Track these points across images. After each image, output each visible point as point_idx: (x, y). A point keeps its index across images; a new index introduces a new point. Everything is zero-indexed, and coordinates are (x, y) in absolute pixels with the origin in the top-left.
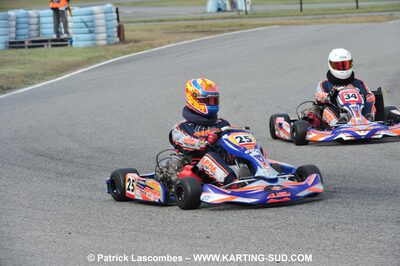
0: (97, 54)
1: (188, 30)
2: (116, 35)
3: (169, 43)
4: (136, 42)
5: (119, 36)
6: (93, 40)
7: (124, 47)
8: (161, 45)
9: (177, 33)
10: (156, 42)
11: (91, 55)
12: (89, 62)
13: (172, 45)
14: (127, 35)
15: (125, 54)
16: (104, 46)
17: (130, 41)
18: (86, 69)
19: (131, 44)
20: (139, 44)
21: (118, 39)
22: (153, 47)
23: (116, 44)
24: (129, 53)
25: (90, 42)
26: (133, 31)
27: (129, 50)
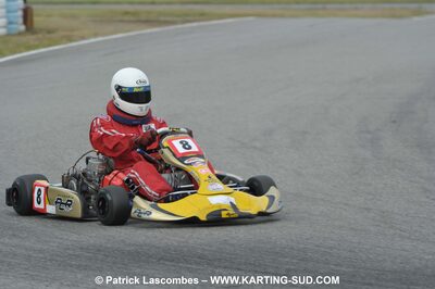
1: (126, 18)
2: (21, 20)
3: (96, 35)
5: (25, 22)
7: (30, 38)
8: (83, 38)
10: (76, 33)
13: (100, 39)
14: (37, 21)
15: (29, 48)
16: (2, 36)
17: (41, 31)
19: (40, 36)
20: (53, 35)
21: (23, 28)
22: (70, 39)
23: (20, 34)
27: (36, 43)
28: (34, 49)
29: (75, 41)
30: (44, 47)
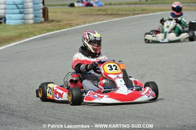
0: (26, 31)
1: (100, 13)
2: (41, 15)
3: (85, 23)
4: (58, 22)
5: (44, 16)
6: (23, 19)
8: (78, 25)
9: (91, 15)
10: (73, 22)
11: (21, 31)
12: (20, 37)
13: (87, 25)
14: (51, 16)
15: (48, 31)
16: (32, 24)
17: (53, 21)
18: (18, 43)
19: (54, 23)
20: (60, 23)
21: (43, 19)
22: (71, 26)
23: (41, 23)
24: (53, 30)
25: (21, 21)
26: (55, 13)
27: (52, 28)
28: (51, 31)
29: (74, 26)
30: (57, 30)
